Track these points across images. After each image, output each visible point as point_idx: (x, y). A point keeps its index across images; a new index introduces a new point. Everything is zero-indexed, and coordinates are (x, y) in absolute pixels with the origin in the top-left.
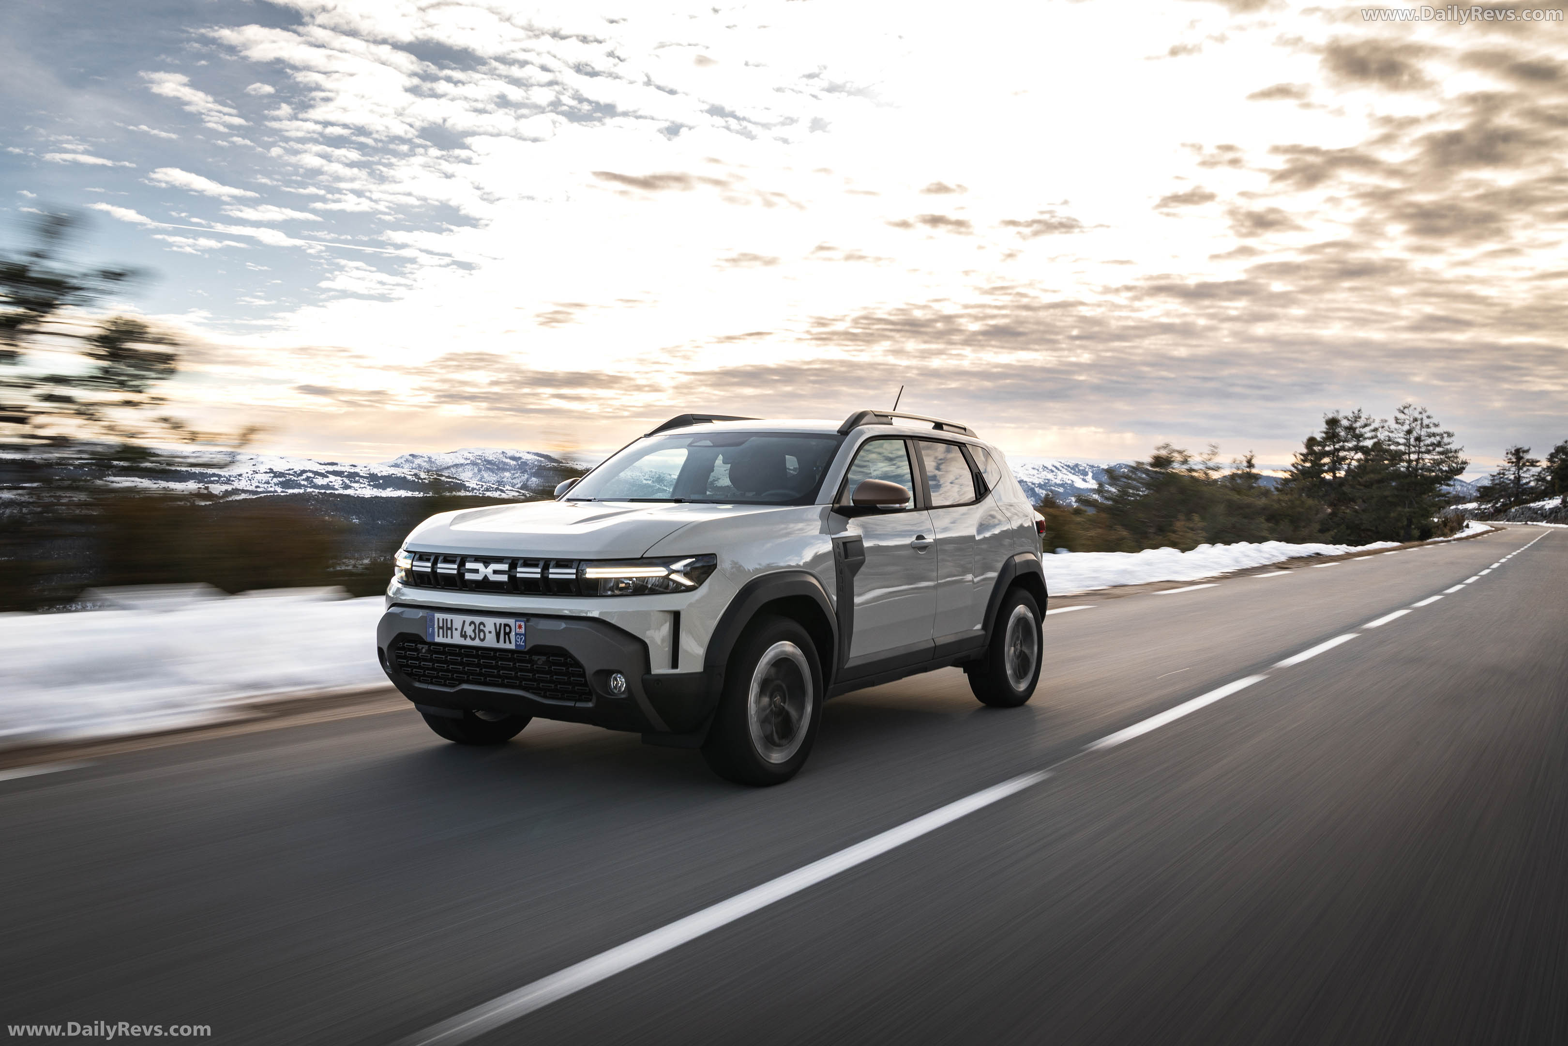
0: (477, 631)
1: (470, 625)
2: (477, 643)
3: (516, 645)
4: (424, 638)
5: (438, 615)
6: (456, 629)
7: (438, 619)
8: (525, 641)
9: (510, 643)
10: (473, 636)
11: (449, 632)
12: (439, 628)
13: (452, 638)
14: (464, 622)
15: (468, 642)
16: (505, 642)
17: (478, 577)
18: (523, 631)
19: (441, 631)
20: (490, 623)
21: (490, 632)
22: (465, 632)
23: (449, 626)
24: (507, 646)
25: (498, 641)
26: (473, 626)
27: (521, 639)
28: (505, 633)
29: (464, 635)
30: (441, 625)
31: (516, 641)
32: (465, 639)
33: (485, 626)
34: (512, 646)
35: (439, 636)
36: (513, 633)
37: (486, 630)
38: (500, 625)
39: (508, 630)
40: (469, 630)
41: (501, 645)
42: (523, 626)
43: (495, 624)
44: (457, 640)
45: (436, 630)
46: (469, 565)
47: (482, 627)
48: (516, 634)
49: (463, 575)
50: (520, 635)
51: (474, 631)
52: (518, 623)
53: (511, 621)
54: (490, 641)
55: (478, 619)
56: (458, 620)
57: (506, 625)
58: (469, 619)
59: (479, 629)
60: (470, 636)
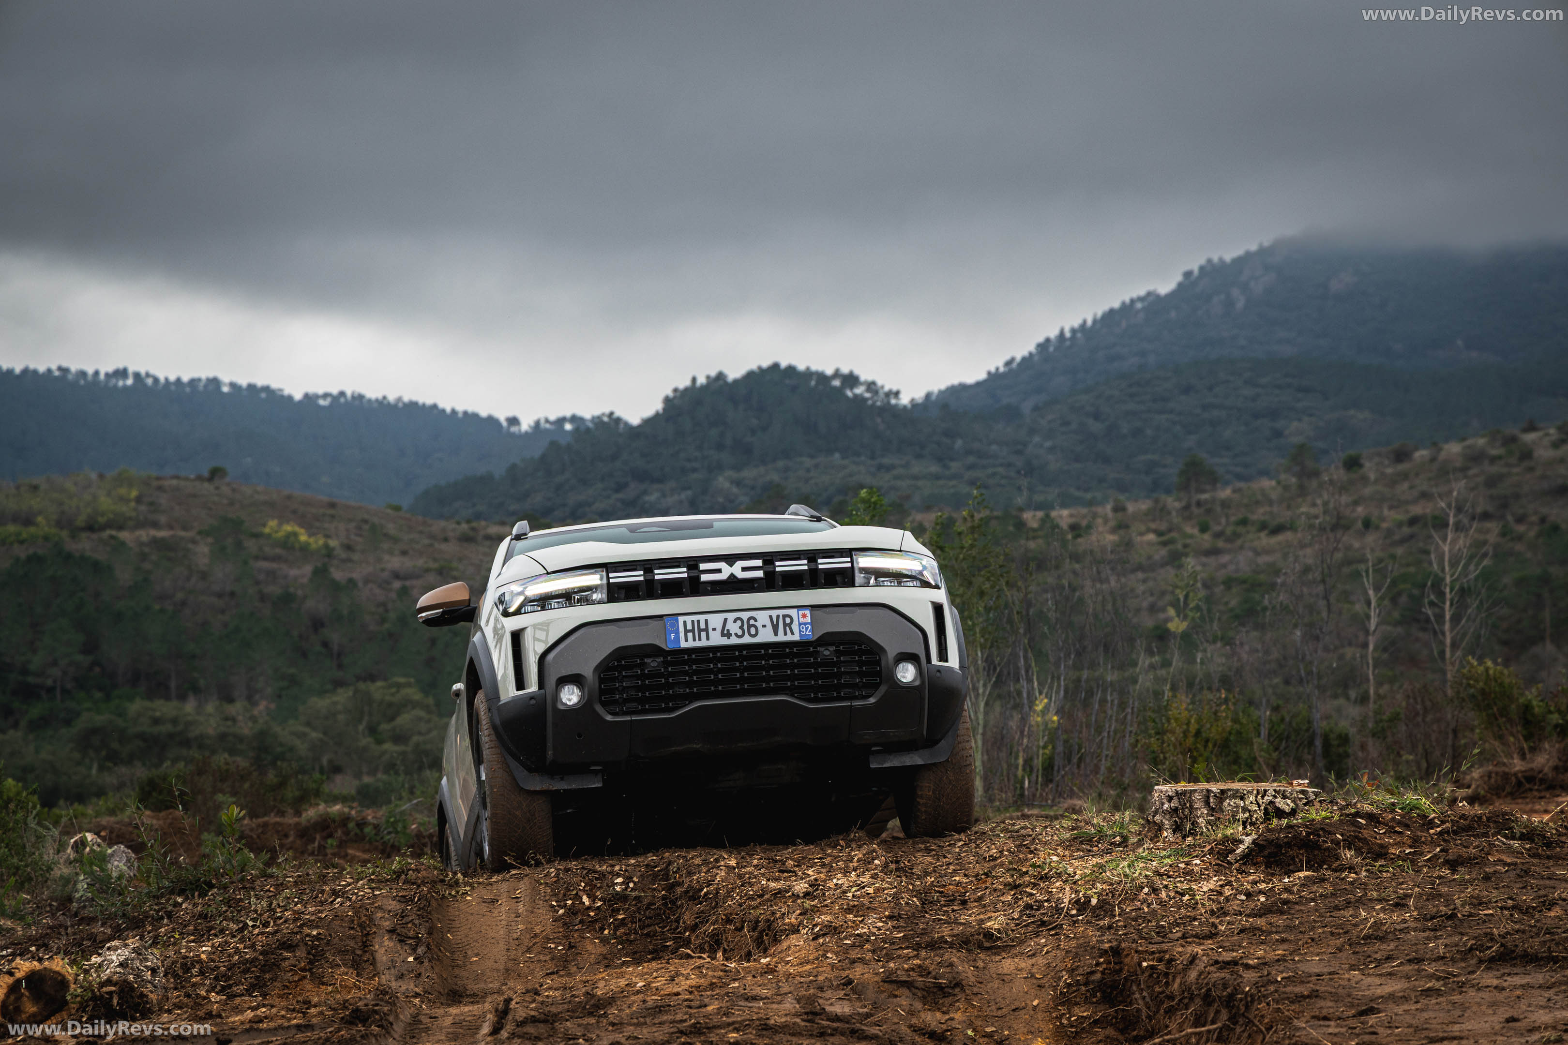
0: (745, 627)
1: (735, 621)
2: (747, 640)
3: (800, 635)
4: (664, 647)
5: (681, 619)
6: (714, 629)
7: (685, 622)
8: (812, 630)
9: (793, 634)
10: (740, 633)
11: (703, 634)
12: (686, 631)
13: (708, 639)
14: (726, 620)
15: (733, 641)
16: (785, 634)
17: (723, 576)
18: (808, 620)
19: (690, 635)
20: (763, 618)
21: (764, 626)
22: (728, 630)
23: (703, 626)
24: (789, 638)
25: (776, 634)
26: (739, 623)
27: (807, 629)
28: (785, 625)
29: (726, 634)
30: (689, 627)
31: (800, 631)
32: (729, 638)
33: (756, 620)
34: (796, 637)
35: (686, 640)
36: (796, 622)
37: (759, 624)
38: (778, 616)
39: (788, 620)
40: (734, 628)
41: (781, 638)
42: (809, 615)
43: (771, 617)
44: (716, 640)
45: (682, 635)
46: (703, 566)
47: (752, 622)
48: (800, 624)
49: (698, 578)
50: (805, 624)
51: (741, 628)
52: (801, 612)
53: (793, 612)
54: (766, 636)
55: (745, 616)
56: (716, 621)
57: (784, 616)
58: (731, 616)
59: (750, 626)
60: (736, 634)
